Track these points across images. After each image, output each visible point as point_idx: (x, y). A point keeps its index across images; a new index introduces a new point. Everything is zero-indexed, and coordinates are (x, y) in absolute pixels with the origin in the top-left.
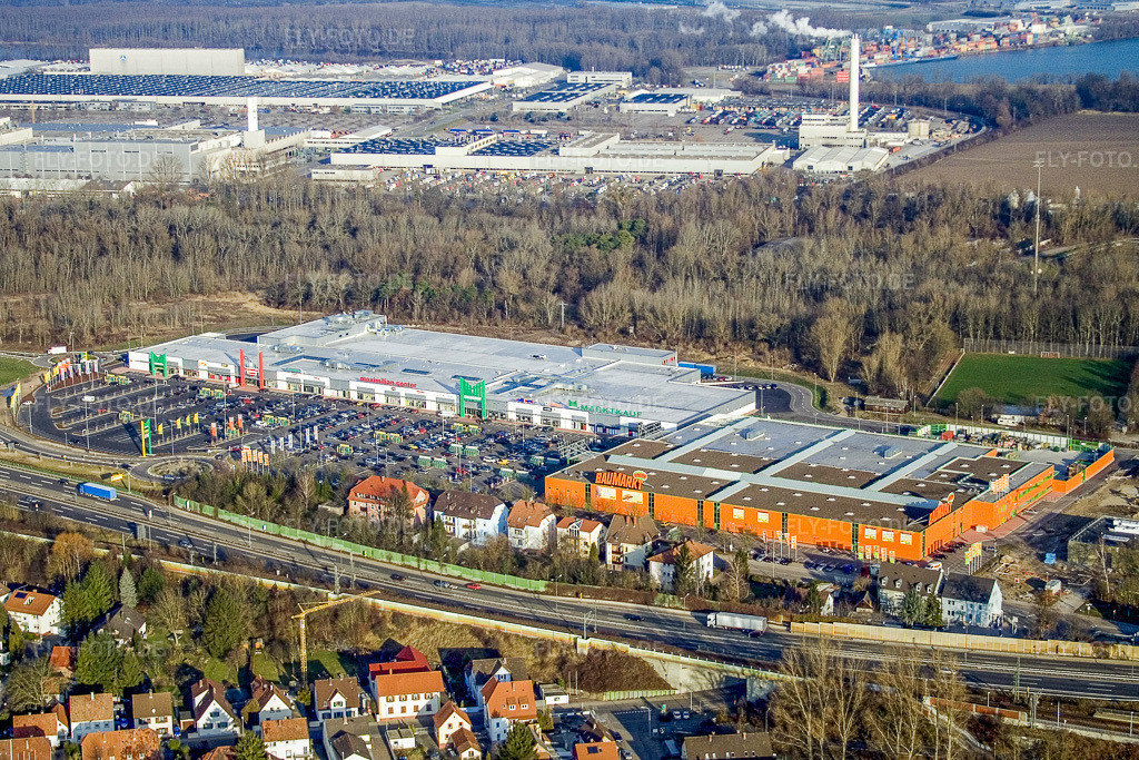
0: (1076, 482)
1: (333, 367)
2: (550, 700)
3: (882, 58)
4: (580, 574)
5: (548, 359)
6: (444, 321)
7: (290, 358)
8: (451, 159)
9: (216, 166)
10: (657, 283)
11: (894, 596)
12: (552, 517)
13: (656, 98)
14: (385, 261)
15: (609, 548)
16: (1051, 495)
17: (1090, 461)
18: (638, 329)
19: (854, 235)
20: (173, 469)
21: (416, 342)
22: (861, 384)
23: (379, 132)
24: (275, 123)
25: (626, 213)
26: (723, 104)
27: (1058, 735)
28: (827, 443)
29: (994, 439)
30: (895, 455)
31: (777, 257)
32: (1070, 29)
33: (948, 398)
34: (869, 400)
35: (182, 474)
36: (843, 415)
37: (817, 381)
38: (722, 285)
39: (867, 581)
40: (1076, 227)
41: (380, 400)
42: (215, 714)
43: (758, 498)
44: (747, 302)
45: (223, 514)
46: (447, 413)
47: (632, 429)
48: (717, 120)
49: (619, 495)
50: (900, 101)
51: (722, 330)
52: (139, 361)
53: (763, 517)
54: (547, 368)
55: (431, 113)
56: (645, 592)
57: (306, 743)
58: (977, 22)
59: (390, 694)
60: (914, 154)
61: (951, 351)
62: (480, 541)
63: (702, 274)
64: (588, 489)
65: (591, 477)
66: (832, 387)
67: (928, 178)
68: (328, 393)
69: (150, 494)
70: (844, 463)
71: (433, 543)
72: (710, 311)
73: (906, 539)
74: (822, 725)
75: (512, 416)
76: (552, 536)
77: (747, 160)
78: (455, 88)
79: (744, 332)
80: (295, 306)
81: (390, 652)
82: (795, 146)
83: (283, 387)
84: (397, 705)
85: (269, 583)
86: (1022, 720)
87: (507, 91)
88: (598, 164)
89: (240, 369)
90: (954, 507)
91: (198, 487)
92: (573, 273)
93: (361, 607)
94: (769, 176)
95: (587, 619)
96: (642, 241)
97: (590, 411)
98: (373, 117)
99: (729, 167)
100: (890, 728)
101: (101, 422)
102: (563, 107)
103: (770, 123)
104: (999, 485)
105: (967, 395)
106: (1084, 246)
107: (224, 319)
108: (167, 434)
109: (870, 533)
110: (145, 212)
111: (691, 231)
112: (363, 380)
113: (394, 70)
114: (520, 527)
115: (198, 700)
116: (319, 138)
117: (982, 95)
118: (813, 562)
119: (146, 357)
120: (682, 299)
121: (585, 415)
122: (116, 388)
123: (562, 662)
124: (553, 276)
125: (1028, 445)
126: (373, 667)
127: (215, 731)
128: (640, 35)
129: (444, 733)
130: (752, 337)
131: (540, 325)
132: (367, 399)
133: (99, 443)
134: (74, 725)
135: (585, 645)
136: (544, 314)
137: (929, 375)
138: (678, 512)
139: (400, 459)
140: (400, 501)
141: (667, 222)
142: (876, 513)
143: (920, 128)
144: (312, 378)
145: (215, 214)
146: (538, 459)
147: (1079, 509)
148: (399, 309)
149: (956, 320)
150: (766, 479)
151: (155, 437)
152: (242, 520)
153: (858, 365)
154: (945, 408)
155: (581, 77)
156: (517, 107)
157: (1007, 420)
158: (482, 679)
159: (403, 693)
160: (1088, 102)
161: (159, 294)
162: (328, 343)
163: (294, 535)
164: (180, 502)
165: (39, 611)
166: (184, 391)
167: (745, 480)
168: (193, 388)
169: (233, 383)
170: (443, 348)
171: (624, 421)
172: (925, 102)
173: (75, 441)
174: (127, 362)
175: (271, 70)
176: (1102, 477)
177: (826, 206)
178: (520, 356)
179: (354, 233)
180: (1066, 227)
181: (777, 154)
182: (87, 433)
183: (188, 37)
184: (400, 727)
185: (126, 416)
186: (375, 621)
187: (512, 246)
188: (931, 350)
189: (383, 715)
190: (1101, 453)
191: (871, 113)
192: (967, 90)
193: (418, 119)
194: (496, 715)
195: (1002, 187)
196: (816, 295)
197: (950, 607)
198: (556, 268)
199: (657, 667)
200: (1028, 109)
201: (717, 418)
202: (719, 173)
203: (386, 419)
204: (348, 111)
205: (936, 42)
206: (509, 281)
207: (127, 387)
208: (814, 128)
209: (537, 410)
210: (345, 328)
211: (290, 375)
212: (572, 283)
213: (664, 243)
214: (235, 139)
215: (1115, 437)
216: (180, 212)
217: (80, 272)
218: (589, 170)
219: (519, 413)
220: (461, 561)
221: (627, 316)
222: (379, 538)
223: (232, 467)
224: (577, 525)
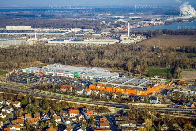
0: (167, 85)
1: (54, 71)
2: (94, 114)
3: (132, 27)
4: (97, 98)
5: (87, 70)
6: (70, 65)
7: (47, 70)
8: (67, 42)
9: (31, 43)
10: (102, 59)
11: (143, 100)
12: (91, 90)
13: (97, 33)
14: (60, 56)
15: (100, 94)
16: (165, 87)
17: (169, 82)
18: (100, 65)
19: (130, 53)
20: (33, 85)
21: (66, 67)
22: (134, 73)
23: (55, 38)
24: (39, 37)
25: (96, 49)
26: (108, 34)
27: (168, 116)
28: (131, 80)
29: (155, 79)
30: (141, 81)
31: (120, 55)
32: (160, 22)
33: (148, 74)
34: (136, 75)
35: (34, 86)
36: (132, 77)
37: (128, 72)
38: (112, 59)
39: (138, 98)
40: (165, 50)
41: (62, 76)
42: (46, 116)
43: (121, 87)
44: (116, 62)
45: (42, 91)
46: (73, 77)
47: (101, 79)
48: (107, 36)
49: (101, 87)
50: (135, 33)
51: (113, 65)
52: (24, 71)
53: (122, 90)
54: (87, 71)
55: (62, 35)
56: (106, 100)
57: (60, 120)
58: (146, 22)
59: (71, 113)
60: (138, 41)
61: (147, 68)
62: (81, 94)
63: (109, 58)
64: (96, 87)
65: (96, 85)
66: (130, 73)
67: (142, 44)
68: (54, 75)
69: (30, 89)
70: (133, 83)
71: (74, 94)
72: (110, 62)
73: (144, 92)
74: (135, 115)
75: (82, 78)
76: (91, 92)
77: (112, 42)
78: (65, 32)
79: (116, 66)
80: (46, 63)
81: (70, 108)
82: (120, 40)
83: (47, 74)
84: (72, 115)
85: (51, 99)
86: (163, 114)
87: (74, 32)
88: (90, 43)
89: (40, 71)
90: (150, 88)
91: (38, 87)
92: (89, 58)
93: (65, 102)
94: (117, 44)
95: (99, 104)
96: (99, 53)
97: (95, 76)
98: (54, 36)
99: (110, 43)
100: (144, 115)
101: (20, 79)
102: (83, 34)
103: (115, 37)
104: (157, 85)
105: (150, 73)
106: (166, 53)
107: (36, 65)
108: (31, 81)
109: (138, 92)
110: (21, 50)
111: (106, 51)
112: (59, 73)
113: (55, 29)
114: (87, 92)
115: (43, 114)
116: (45, 39)
117: (148, 32)
118: (130, 96)
119: (25, 70)
120: (106, 61)
121: (94, 77)
122: (21, 74)
123: (96, 109)
124: (86, 58)
125: (160, 80)
126: (68, 110)
127: (46, 119)
128: (94, 24)
129: (80, 118)
130: (117, 66)
131: (85, 65)
132: (60, 75)
133: (20, 82)
134: (26, 118)
135: (99, 106)
136: (85, 63)
137: (144, 71)
138: (109, 90)
139: (67, 83)
140: (69, 88)
141: (102, 50)
142: (139, 89)
143: (139, 37)
144: (51, 73)
145: (32, 50)
146: (87, 83)
147: (168, 88)
148: (63, 63)
149: (148, 63)
150: (122, 85)
151: (29, 81)
152: (45, 92)
153: (133, 70)
154: (147, 76)
155: (85, 30)
156: (76, 35)
157: (156, 77)
158: (85, 111)
159: (73, 113)
160: (164, 33)
161: (25, 61)
162: (53, 68)
163: (53, 93)
164: (35, 89)
165: (17, 104)
166: (31, 75)
167: (119, 85)
168: (33, 74)
169: (39, 74)
170: (70, 68)
171: (100, 78)
172: (140, 33)
173: (17, 82)
174: (22, 71)
175: (35, 29)
176: (171, 84)
177: (126, 48)
178: (83, 69)
179: (54, 52)
180: (163, 51)
181: (117, 41)
182: (18, 81)
183: (21, 24)
184: (73, 118)
185: (24, 78)
186: (67, 104)
187: (79, 54)
188: (144, 67)
189: (70, 116)
190: (171, 81)
191: (131, 35)
192: (146, 31)
193: (60, 36)
194: (87, 115)
195: (153, 45)
196: (126, 60)
197: (151, 101)
198: (86, 57)
199: (110, 109)
200: (155, 34)
201: (114, 77)
202: (109, 44)
203: (63, 78)
204: (49, 35)
205: (140, 24)
206: (79, 58)
207: (23, 74)
208: (123, 37)
209: (86, 76)
210: (55, 66)
211: (48, 72)
212: (89, 59)
213: (102, 53)
214: (33, 39)
215: (172, 79)
216: (27, 49)
217: (12, 58)
218: (88, 44)
219: (83, 77)
220: (79, 96)
221: (98, 63)
222: (66, 93)
223: (42, 85)
224: (95, 91)
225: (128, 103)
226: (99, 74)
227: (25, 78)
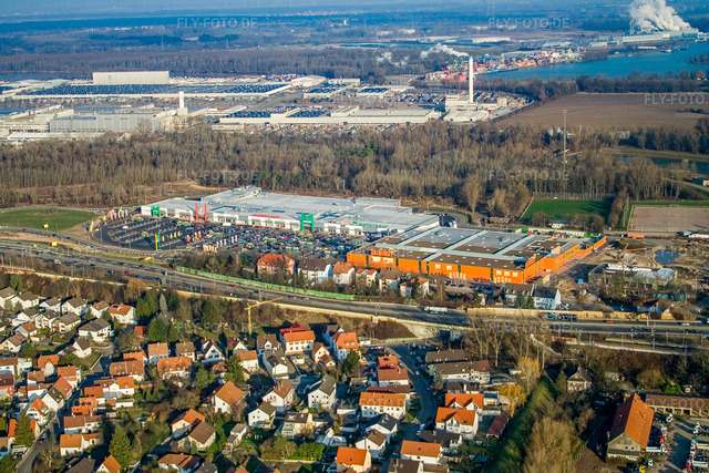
0: (588, 251)
1: (239, 210)
2: (362, 343)
3: (481, 70)
4: (370, 292)
5: (341, 205)
6: (287, 190)
7: (217, 207)
8: (278, 120)
9: (168, 124)
10: (386, 171)
11: (512, 297)
12: (353, 269)
13: (373, 90)
14: (256, 164)
15: (381, 282)
16: (581, 256)
17: (595, 242)
18: (380, 191)
19: (476, 150)
20: (172, 255)
21: (277, 199)
22: (487, 213)
23: (241, 108)
24: (192, 104)
25: (368, 141)
26: (406, 92)
27: (591, 348)
28: (476, 236)
29: (551, 233)
30: (507, 240)
31: (442, 158)
32: (571, 55)
33: (528, 217)
34: (491, 219)
35: (176, 257)
36: (480, 226)
37: (467, 212)
38: (417, 172)
39: (499, 291)
40: (582, 142)
41: (263, 224)
42: (213, 351)
43: (446, 259)
44: (430, 179)
45: (200, 273)
46: (295, 229)
47: (384, 233)
48: (402, 101)
49: (382, 260)
50: (492, 89)
51: (420, 190)
52: (146, 210)
53: (449, 267)
54: (340, 209)
55: (265, 99)
56: (399, 298)
57: (257, 361)
58: (525, 53)
59: (291, 341)
60: (501, 113)
61: (527, 198)
62: (320, 281)
63: (408, 167)
64: (367, 258)
65: (369, 253)
66: (474, 214)
67: (511, 122)
68: (238, 222)
69: (164, 266)
70: (483, 244)
71: (299, 282)
72: (413, 182)
73: (515, 274)
74: (487, 346)
75: (326, 230)
76: (353, 276)
77: (421, 117)
78: (274, 87)
79: (431, 191)
80: (215, 186)
81: (287, 325)
82: (443, 111)
83: (216, 220)
84: (294, 346)
85: (229, 298)
86: (574, 342)
87: (300, 89)
88: (349, 120)
89: (195, 213)
90: (537, 260)
91: (188, 262)
92: (346, 167)
93: (272, 307)
94: (433, 122)
95: (376, 310)
96: (377, 153)
97: (364, 226)
98: (236, 102)
99: (413, 120)
100: (517, 346)
101: (134, 237)
102: (328, 95)
103: (430, 101)
104: (556, 251)
105: (537, 215)
106: (586, 151)
107: (182, 192)
108: (166, 241)
109: (499, 272)
110: (137, 145)
111: (400, 147)
112: (254, 215)
113: (242, 80)
114: (338, 274)
115: (205, 346)
116: (213, 112)
117: (531, 86)
118: (473, 286)
119: (149, 209)
120: (399, 178)
121: (361, 228)
122: (136, 222)
123: (366, 327)
124: (337, 170)
125: (567, 236)
126: (282, 330)
127: (214, 359)
128: (362, 61)
129: (317, 356)
130: (434, 194)
131: (334, 191)
132: (256, 224)
133: (134, 245)
134: (151, 357)
135: (376, 319)
136: (335, 186)
137: (519, 208)
138: (410, 267)
139: (277, 249)
140: (283, 265)
141: (388, 144)
142: (501, 264)
143: (503, 101)
144: (229, 215)
145: (170, 145)
146: (342, 247)
147: (592, 261)
148: (267, 186)
149: (529, 184)
150: (449, 251)
151: (161, 242)
152: (209, 275)
153: (485, 205)
154: (527, 222)
155: (335, 81)
156: (306, 96)
157: (555, 226)
158: (332, 334)
159: (297, 340)
160: (582, 88)
161: (150, 181)
162: (235, 201)
163: (235, 280)
164: (178, 268)
165: (125, 313)
166: (169, 223)
167: (439, 252)
168: (174, 222)
169: (192, 219)
170: (290, 202)
171: (379, 230)
172: (505, 90)
173: (123, 245)
174: (140, 211)
175: (182, 81)
176: (600, 249)
177: (462, 136)
178: (326, 204)
179: (238, 152)
180: (576, 143)
181: (436, 115)
182: (127, 241)
183: (138, 67)
184: (297, 355)
185: (145, 234)
186: (279, 313)
187: (316, 156)
188: (518, 197)
189: (288, 351)
190: (600, 238)
191: (478, 95)
192: (524, 84)
193: (258, 102)
194: (340, 348)
195: (545, 126)
196: (463, 173)
197: (537, 301)
198: (337, 165)
199: (409, 328)
200: (553, 92)
201: (422, 228)
202: (408, 123)
203: (267, 232)
204: (223, 99)
205: (506, 62)
206: (316, 171)
207: (143, 222)
208: (452, 102)
209: (338, 226)
210: (242, 194)
211: (219, 214)
212: (346, 172)
213: (388, 153)
214: (173, 112)
215: (606, 232)
216: (155, 144)
217: (110, 173)
218: (345, 123)
219: (330, 228)
220: (313, 288)
221: (374, 186)
222: (274, 280)
223: (200, 254)
224: (364, 272)
225: (466, 310)
226: (376, 219)
227: (149, 232)
